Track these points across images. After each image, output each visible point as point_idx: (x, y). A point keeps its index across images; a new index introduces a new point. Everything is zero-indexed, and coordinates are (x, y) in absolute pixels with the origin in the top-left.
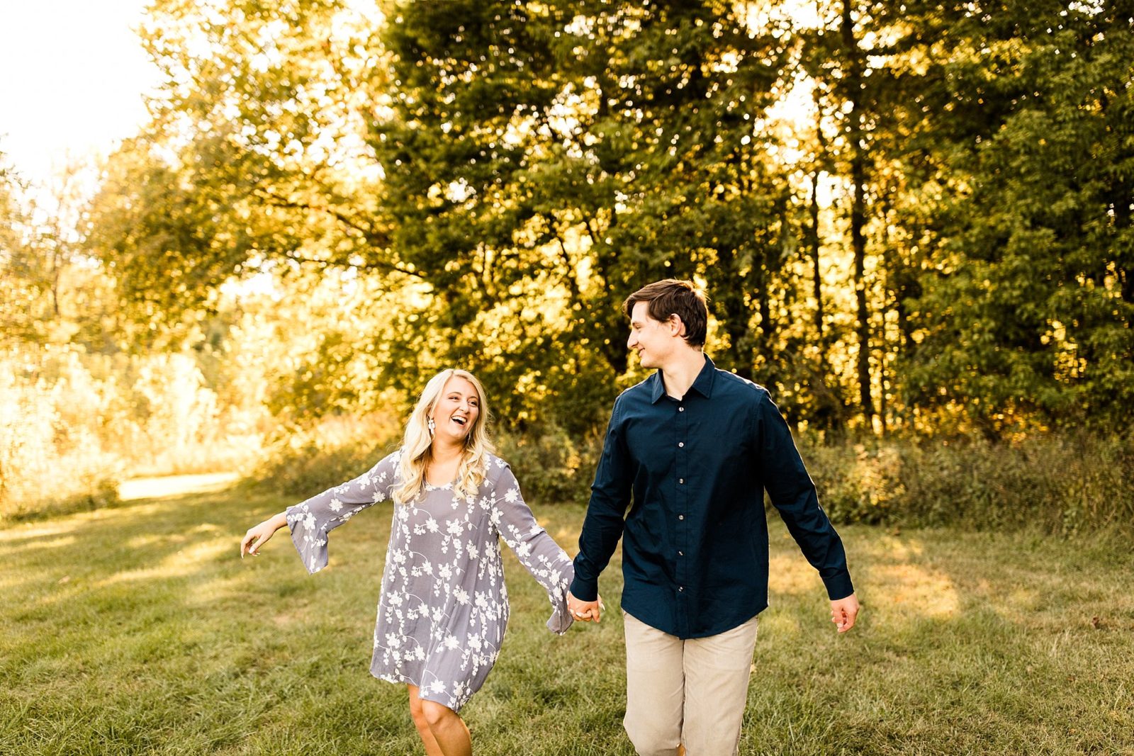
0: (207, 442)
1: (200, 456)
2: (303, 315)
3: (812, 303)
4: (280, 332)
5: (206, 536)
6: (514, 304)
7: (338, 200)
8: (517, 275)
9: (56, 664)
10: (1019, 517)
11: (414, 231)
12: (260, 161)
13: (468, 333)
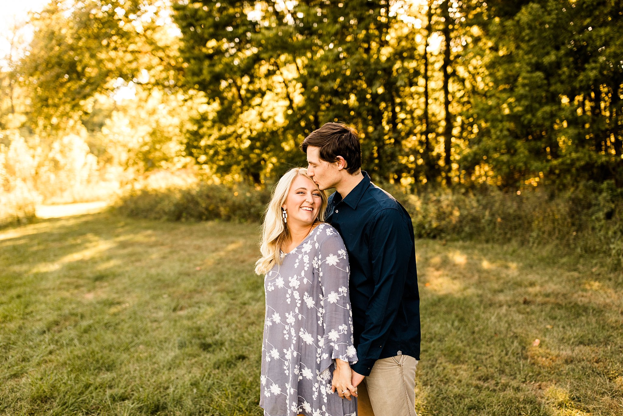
0: (92, 184)
2: (143, 114)
4: (131, 123)
10: (508, 236)
11: (196, 68)
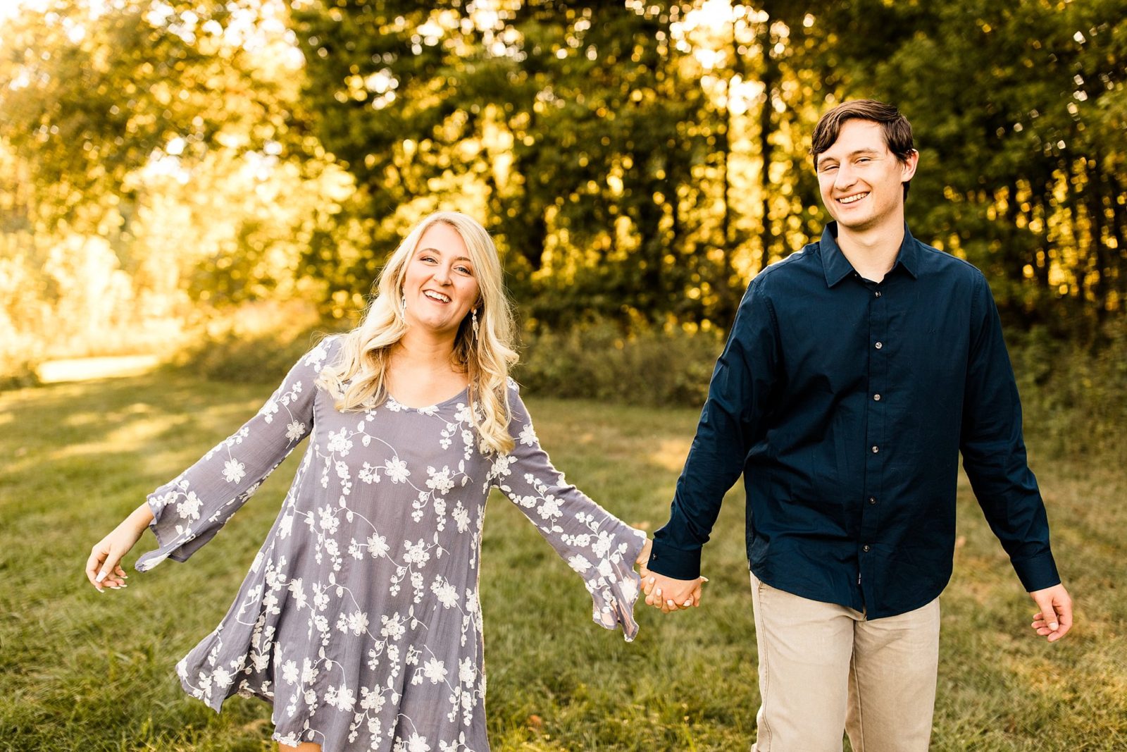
0: (122, 325)
1: (114, 339)
2: (219, 201)
3: (719, 208)
4: (195, 217)
5: (141, 416)
6: (433, 199)
7: (258, 86)
8: (438, 172)
9: (49, 518)
12: (177, 43)
13: (388, 225)
